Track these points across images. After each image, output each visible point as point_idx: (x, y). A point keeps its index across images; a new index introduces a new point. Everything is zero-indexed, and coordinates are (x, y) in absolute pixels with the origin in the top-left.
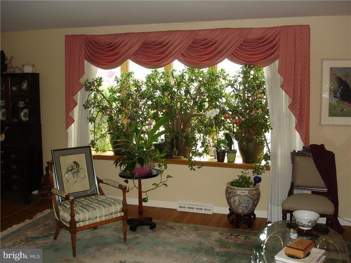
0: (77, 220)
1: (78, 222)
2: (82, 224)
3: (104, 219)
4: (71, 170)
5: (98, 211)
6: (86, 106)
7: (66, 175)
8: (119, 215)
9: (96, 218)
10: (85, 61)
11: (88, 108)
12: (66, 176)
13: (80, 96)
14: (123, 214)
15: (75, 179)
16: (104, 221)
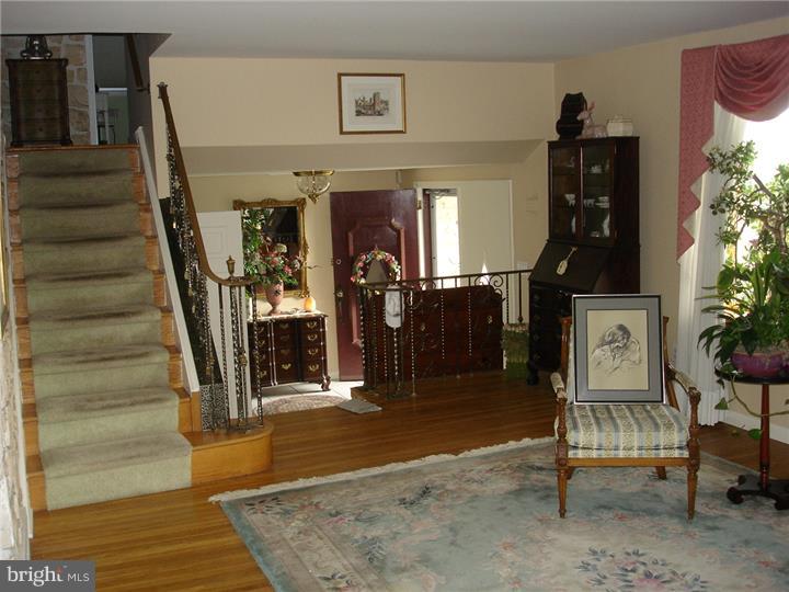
0: (571, 443)
1: (575, 448)
2: (581, 454)
3: (635, 454)
4: (610, 342)
5: (622, 433)
6: (717, 207)
7: (597, 351)
8: (676, 454)
9: (617, 448)
10: (716, 103)
11: (723, 211)
12: (596, 354)
13: (707, 186)
14: (686, 454)
15: (618, 362)
16: (633, 459)
